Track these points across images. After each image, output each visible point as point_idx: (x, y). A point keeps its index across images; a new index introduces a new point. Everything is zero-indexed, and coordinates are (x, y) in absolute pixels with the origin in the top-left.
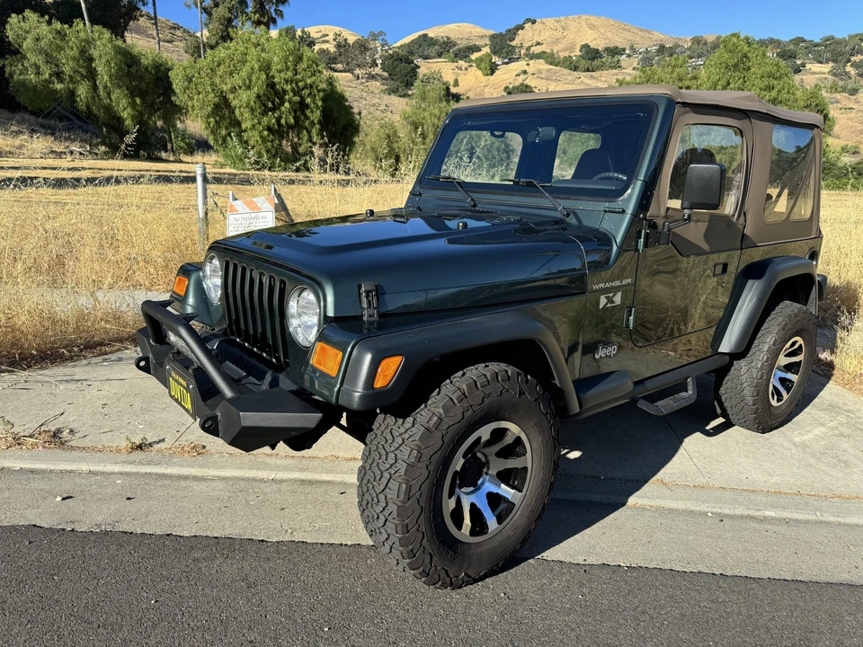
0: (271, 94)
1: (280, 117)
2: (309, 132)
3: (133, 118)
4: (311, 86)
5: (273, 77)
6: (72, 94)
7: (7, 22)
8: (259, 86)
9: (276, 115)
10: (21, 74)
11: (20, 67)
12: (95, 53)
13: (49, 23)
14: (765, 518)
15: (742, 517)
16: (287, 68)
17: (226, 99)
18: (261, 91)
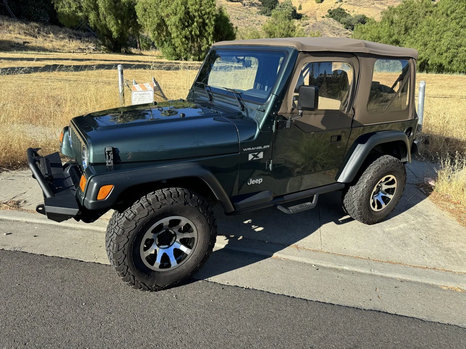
0: (187, 18)
1: (192, 31)
2: (207, 40)
3: (117, 31)
4: (209, 13)
5: (188, 8)
6: (87, 18)
8: (181, 14)
9: (189, 30)
10: (62, 8)
11: (61, 4)
14: (343, 270)
15: (330, 269)
16: (196, 3)
17: (164, 21)
18: (181, 16)
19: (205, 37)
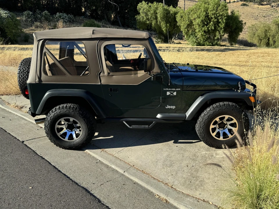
0: (207, 19)
1: (209, 27)
3: (166, 30)
4: (222, 15)
5: (208, 13)
7: (137, 5)
8: (202, 17)
9: (207, 27)
11: (139, 18)
12: (158, 11)
13: (148, 4)
14: (110, 167)
16: (214, 9)
17: (192, 22)
18: (203, 19)
19: (218, 30)
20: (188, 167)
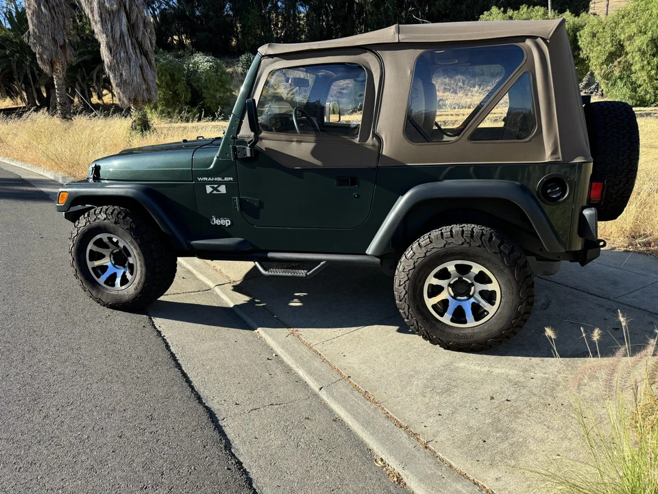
14: (295, 373)
15: (286, 366)
17: (622, 46)
18: (655, 35)
20: (493, 401)
